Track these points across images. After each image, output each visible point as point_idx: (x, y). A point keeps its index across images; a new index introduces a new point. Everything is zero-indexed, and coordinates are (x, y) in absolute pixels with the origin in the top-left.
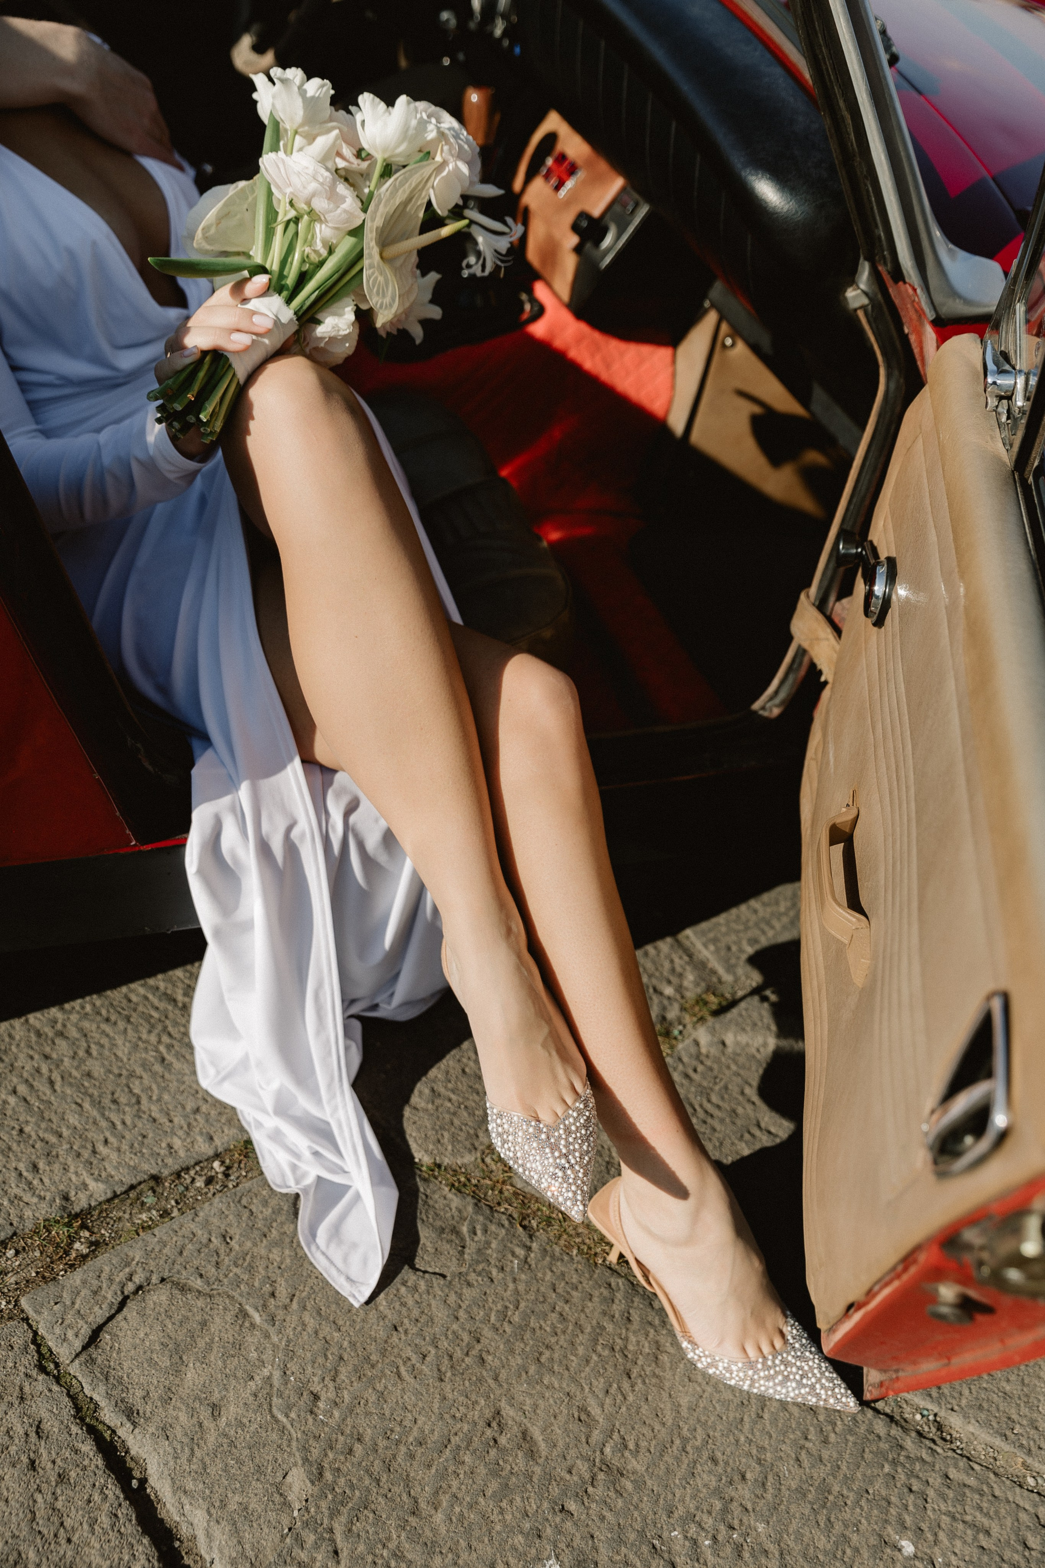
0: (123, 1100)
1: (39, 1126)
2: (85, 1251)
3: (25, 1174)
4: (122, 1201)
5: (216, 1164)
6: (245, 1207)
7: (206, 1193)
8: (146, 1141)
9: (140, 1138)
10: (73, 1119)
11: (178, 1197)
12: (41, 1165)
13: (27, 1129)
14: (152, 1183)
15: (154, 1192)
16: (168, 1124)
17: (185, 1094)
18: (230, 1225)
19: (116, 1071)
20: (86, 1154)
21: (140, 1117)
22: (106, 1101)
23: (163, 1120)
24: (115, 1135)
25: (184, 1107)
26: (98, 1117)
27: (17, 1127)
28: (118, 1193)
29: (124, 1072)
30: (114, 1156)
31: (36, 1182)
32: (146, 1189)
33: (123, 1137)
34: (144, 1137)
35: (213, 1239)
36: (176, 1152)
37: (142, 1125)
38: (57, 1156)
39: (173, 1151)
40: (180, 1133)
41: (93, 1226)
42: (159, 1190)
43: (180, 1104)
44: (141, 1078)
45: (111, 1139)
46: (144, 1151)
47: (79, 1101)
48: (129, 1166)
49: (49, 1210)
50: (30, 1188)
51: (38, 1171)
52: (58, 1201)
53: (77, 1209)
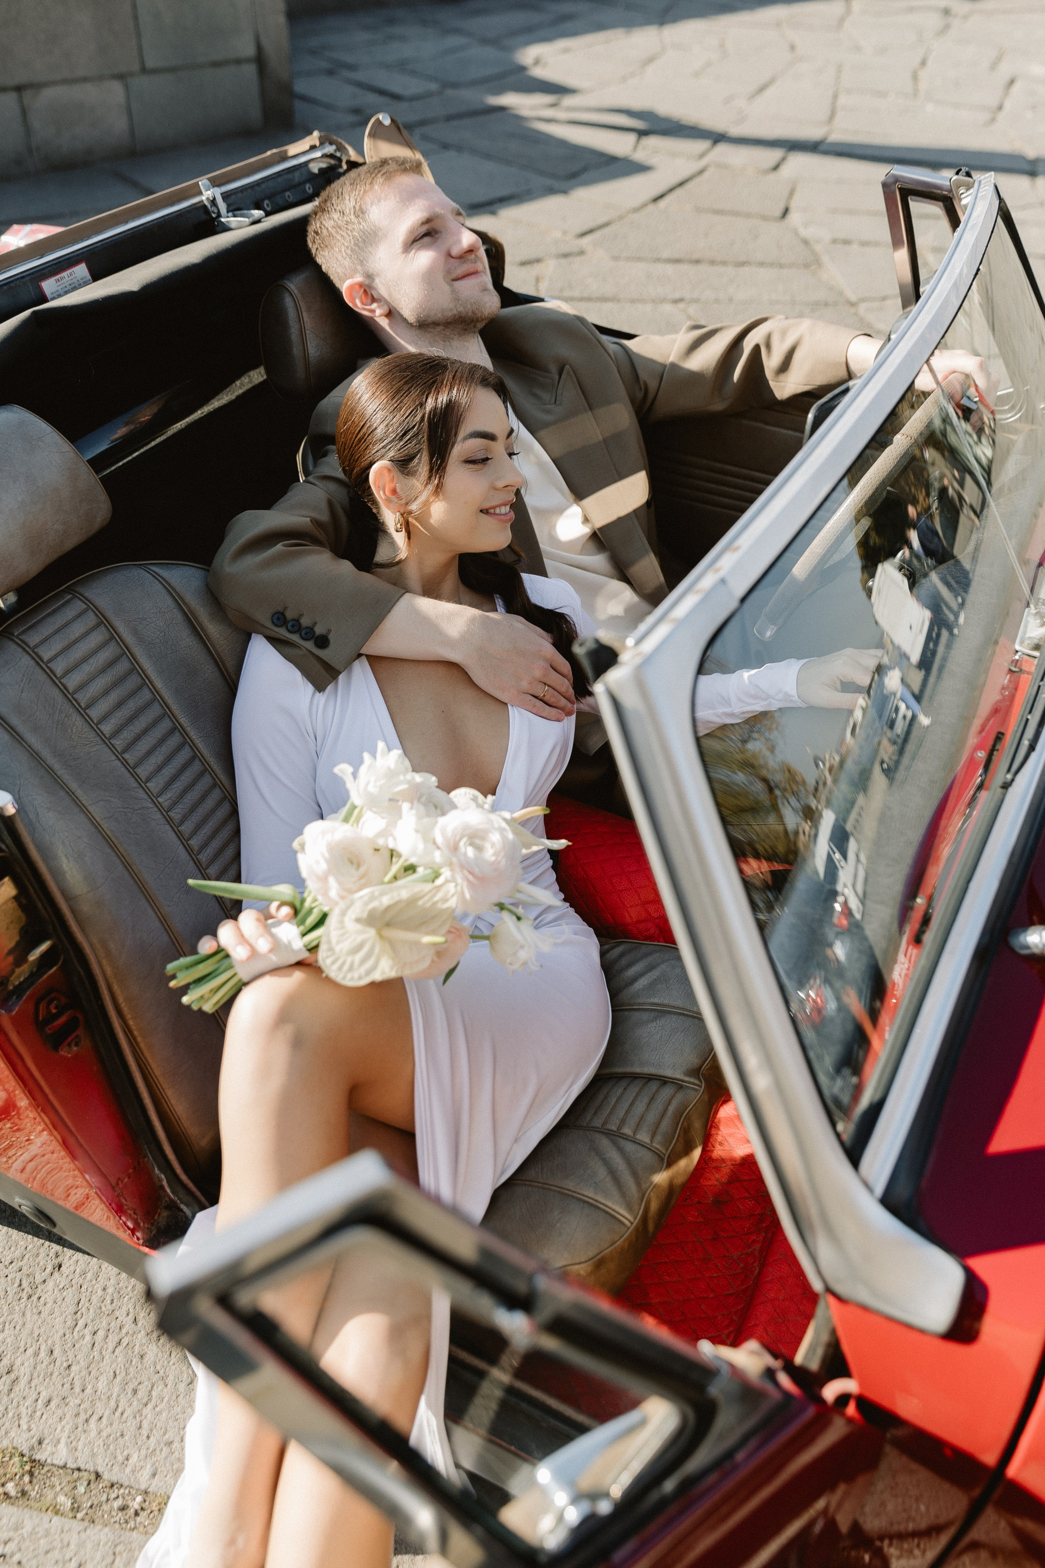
0: (140, 1394)
1: (80, 1372)
2: (13, 1493)
3: (40, 1401)
4: (66, 1474)
5: (139, 1499)
6: (114, 1554)
7: (113, 1517)
8: (120, 1439)
9: (118, 1434)
10: (102, 1385)
11: (96, 1503)
12: (53, 1404)
13: (73, 1368)
14: (93, 1477)
15: (89, 1484)
16: (144, 1438)
17: (176, 1423)
18: (92, 1559)
19: (158, 1368)
20: (83, 1417)
21: (135, 1417)
22: (131, 1386)
23: (145, 1432)
24: (108, 1419)
25: (165, 1434)
26: (115, 1395)
27: (70, 1362)
28: (68, 1466)
29: (162, 1372)
30: (93, 1434)
31: (38, 1414)
32: (85, 1478)
33: (111, 1424)
34: (122, 1435)
35: (73, 1561)
36: (126, 1466)
37: (132, 1425)
38: (67, 1405)
39: (126, 1462)
40: (143, 1452)
41: (36, 1477)
42: (92, 1486)
43: (166, 1428)
44: (166, 1386)
45: (104, 1420)
46: (111, 1447)
47: (118, 1373)
48: (92, 1450)
49: (24, 1442)
50: (31, 1416)
51: (47, 1406)
52: (34, 1440)
53: (37, 1457)
